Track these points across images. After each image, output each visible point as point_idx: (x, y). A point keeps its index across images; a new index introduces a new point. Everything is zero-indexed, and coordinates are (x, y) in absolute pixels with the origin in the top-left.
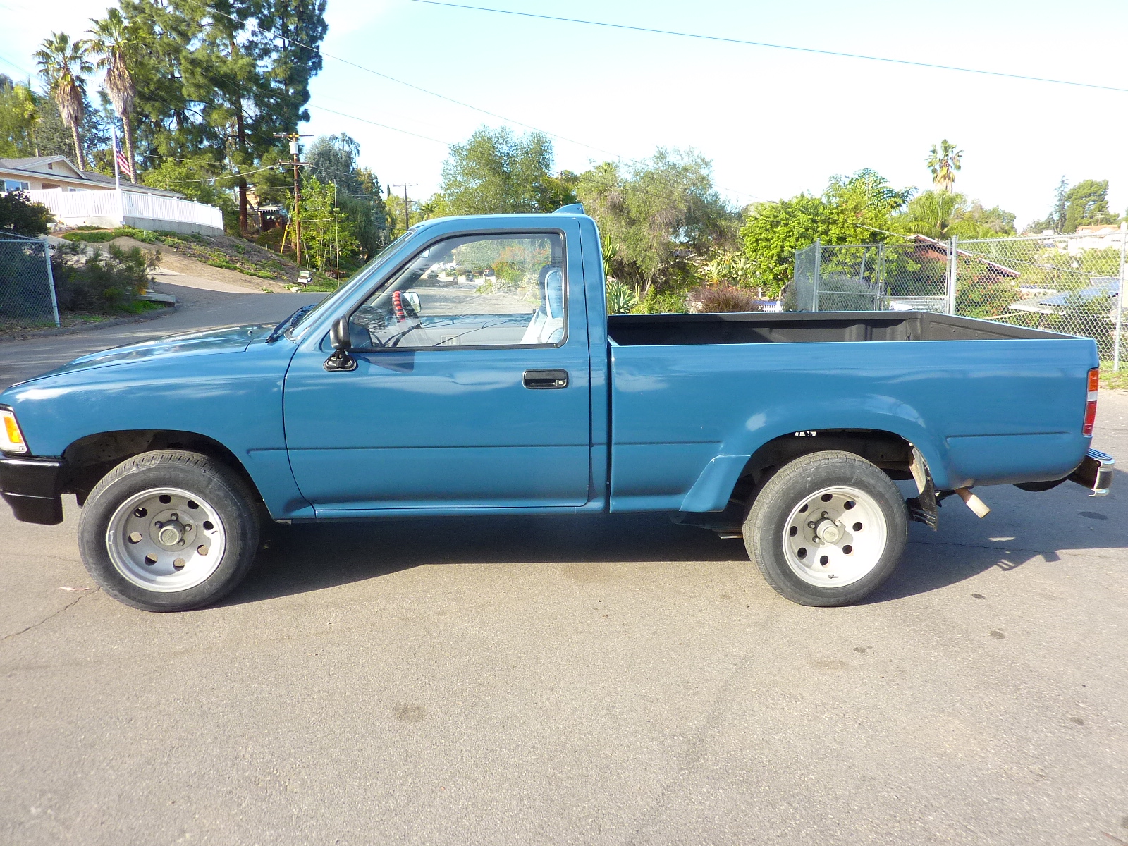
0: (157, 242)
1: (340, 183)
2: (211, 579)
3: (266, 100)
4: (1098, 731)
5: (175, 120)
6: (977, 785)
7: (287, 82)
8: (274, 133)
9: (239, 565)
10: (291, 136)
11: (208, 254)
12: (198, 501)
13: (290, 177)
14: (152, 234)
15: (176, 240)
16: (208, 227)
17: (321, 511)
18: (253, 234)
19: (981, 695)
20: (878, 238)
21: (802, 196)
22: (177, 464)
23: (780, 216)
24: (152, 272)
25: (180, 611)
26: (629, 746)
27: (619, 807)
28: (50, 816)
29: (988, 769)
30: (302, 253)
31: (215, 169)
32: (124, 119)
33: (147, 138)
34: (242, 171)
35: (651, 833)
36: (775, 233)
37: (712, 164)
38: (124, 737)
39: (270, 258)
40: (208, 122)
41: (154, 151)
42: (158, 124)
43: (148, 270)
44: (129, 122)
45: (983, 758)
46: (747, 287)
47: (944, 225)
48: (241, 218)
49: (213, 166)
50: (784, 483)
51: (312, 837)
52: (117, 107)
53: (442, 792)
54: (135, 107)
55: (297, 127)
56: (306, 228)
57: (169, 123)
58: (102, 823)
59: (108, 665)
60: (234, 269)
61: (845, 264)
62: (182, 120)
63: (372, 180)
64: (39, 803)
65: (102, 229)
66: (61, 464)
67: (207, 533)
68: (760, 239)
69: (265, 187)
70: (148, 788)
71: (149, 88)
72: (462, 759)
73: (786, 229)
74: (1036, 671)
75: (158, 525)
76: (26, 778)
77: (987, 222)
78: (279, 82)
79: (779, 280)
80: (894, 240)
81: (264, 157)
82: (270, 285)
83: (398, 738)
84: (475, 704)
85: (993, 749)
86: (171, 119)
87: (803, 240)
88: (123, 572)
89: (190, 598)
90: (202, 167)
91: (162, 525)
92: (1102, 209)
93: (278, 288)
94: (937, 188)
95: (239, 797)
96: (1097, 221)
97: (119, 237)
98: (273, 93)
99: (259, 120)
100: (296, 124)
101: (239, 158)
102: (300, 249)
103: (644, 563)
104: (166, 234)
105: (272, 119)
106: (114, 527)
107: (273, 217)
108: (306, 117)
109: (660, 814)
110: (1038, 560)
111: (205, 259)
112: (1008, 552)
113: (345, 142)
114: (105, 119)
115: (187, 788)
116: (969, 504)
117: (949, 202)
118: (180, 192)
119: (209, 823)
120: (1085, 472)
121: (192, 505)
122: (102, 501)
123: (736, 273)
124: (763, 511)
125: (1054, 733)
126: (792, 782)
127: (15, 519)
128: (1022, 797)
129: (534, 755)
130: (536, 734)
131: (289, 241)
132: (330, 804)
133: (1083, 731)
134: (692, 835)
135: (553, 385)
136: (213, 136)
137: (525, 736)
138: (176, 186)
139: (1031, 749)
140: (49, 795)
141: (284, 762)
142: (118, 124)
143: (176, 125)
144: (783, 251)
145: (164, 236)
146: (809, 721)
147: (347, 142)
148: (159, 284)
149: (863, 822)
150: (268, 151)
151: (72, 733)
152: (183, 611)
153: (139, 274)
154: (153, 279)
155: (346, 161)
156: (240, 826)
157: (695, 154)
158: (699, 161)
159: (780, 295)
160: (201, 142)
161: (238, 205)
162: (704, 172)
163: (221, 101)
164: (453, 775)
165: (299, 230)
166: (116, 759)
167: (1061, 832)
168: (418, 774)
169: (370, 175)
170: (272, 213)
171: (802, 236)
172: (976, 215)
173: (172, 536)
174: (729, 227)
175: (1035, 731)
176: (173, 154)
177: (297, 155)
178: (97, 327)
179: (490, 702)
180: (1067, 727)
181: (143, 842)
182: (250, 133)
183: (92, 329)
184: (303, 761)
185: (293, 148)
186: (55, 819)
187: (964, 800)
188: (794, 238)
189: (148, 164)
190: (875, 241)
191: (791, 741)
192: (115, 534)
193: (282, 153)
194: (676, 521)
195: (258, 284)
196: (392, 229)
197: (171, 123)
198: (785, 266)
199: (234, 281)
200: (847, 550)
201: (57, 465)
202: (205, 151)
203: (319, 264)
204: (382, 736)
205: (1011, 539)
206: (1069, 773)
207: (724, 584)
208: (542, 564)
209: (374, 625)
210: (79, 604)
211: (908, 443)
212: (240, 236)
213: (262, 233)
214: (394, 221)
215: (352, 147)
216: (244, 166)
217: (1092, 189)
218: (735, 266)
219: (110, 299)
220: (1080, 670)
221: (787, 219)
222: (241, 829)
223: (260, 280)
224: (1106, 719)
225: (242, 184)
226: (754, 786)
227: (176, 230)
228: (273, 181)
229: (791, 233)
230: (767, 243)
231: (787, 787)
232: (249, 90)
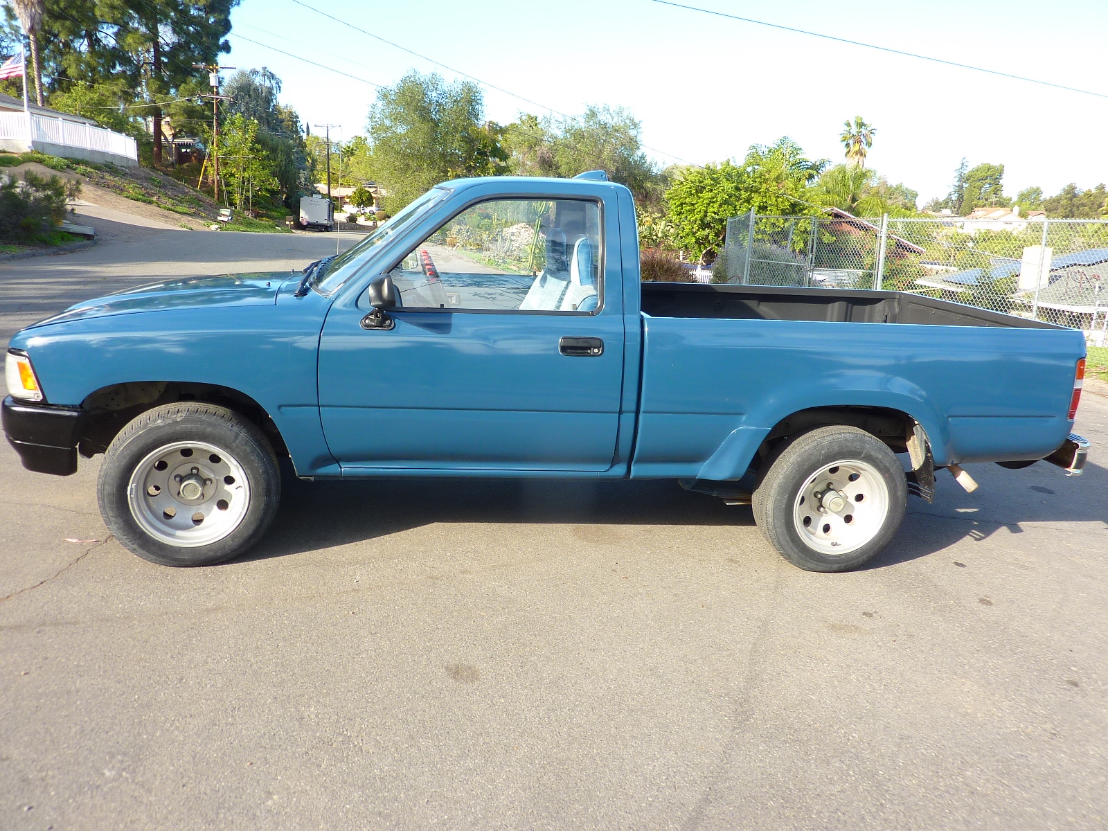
0: (69, 170)
1: (260, 119)
2: (233, 536)
3: (185, 27)
4: (1092, 693)
5: (86, 42)
6: (1001, 742)
7: (208, 10)
8: (194, 63)
9: (262, 521)
10: (211, 67)
11: (122, 185)
12: (222, 454)
13: (209, 110)
14: (63, 162)
15: (89, 169)
16: (122, 157)
17: (347, 469)
18: (166, 167)
19: (985, 658)
20: (797, 209)
21: (728, 163)
22: (204, 417)
23: (705, 182)
24: (72, 203)
25: (200, 566)
26: (681, 706)
27: (687, 765)
28: (127, 779)
29: (1007, 728)
30: (220, 191)
31: (128, 97)
32: (32, 37)
33: (55, 58)
34: (157, 101)
35: (723, 789)
36: (699, 198)
37: (641, 125)
38: (180, 697)
39: (187, 193)
40: (122, 46)
41: (63, 73)
42: (67, 45)
43: (67, 200)
44: (37, 41)
45: (1001, 717)
46: (669, 249)
47: (854, 200)
48: (155, 149)
49: (125, 93)
50: (799, 455)
51: (401, 797)
52: (23, 24)
53: (516, 752)
54: (43, 25)
55: (217, 58)
56: (225, 164)
57: (79, 44)
58: (183, 786)
59: (140, 622)
60: (150, 203)
61: (764, 232)
62: (94, 42)
63: (294, 119)
64: (111, 766)
65: (9, 152)
66: (80, 414)
67: (227, 487)
68: (685, 203)
69: (182, 119)
70: (221, 750)
71: (58, 6)
72: (526, 719)
73: (710, 195)
74: (1027, 637)
75: (178, 479)
76: (89, 739)
77: (891, 199)
78: (199, 9)
79: (700, 244)
80: (812, 212)
81: (182, 88)
82: (188, 221)
83: (459, 699)
84: (523, 665)
85: (1008, 709)
86: (82, 41)
87: (726, 206)
88: (144, 527)
89: (211, 553)
90: (114, 93)
91: (182, 479)
92: (996, 192)
93: (198, 225)
94: (850, 163)
95: (316, 758)
96: (992, 203)
97: (27, 162)
98: (192, 21)
99: (176, 48)
100: (216, 55)
101: (154, 87)
102: (218, 186)
103: (648, 526)
104: (78, 162)
105: (190, 48)
106: (136, 481)
107: (188, 150)
108: (227, 48)
109: (727, 772)
110: (1003, 531)
111: (120, 190)
112: (975, 523)
113: (266, 77)
114: (10, 35)
115: (261, 749)
116: (958, 479)
117: (861, 176)
118: (92, 119)
119: (294, 784)
120: (1064, 453)
121: (215, 459)
122: (125, 453)
123: (656, 235)
124: (778, 481)
125: (1056, 695)
126: (839, 740)
127: (23, 468)
128: (1042, 754)
129: (594, 714)
130: (590, 694)
131: (206, 177)
132: (410, 763)
133: (1079, 692)
134: (762, 792)
135: (588, 353)
136: (126, 61)
137: (581, 696)
138: (86, 111)
139: (1038, 709)
140: (119, 757)
141: (352, 722)
142: (24, 42)
143: (86, 47)
144: (706, 216)
145: (76, 164)
146: (839, 682)
147: (269, 78)
148: (80, 216)
149: (910, 778)
150: (185, 82)
151: (124, 693)
152: (203, 566)
153: (57, 204)
154: (73, 210)
155: (266, 97)
156: (326, 788)
157: (625, 114)
158: (628, 121)
159: (701, 259)
160: (114, 67)
161: (152, 136)
162: (632, 133)
163: (136, 25)
164: (522, 735)
165: (218, 166)
166: (179, 720)
167: (1083, 785)
168: (488, 734)
169: (291, 113)
170: (187, 146)
171: (726, 202)
172: (882, 191)
173: (194, 490)
174: (655, 190)
175: (1039, 693)
176: (82, 77)
177: (217, 87)
178: (13, 257)
179: (537, 662)
180: (1065, 689)
181: (231, 804)
182: (166, 60)
183: (8, 259)
184: (371, 721)
185: (213, 81)
186: (132, 781)
187: (994, 756)
188: (718, 204)
189: (56, 86)
190: (794, 212)
191: (828, 701)
192: (137, 487)
193: (201, 85)
194: (687, 488)
195: (176, 220)
196: (312, 170)
197: (83, 46)
198: (707, 231)
199: (151, 215)
200: (848, 519)
201: (75, 414)
202: (118, 76)
203: (238, 202)
204: (442, 696)
205: (976, 510)
206: (1077, 732)
207: (728, 548)
208: (550, 525)
209: (402, 583)
210: (89, 556)
211: (914, 421)
212: (153, 168)
213: (178, 167)
214: (314, 161)
215: (274, 82)
216: (159, 95)
217: (989, 173)
218: (655, 228)
219: (27, 228)
220: (1064, 636)
221: (711, 185)
222: (328, 791)
223: (178, 216)
224: (1096, 682)
225: (157, 114)
226: (805, 744)
227: (88, 158)
228: (190, 113)
229: (715, 199)
230: (692, 207)
231: (835, 745)
232: (167, 17)
